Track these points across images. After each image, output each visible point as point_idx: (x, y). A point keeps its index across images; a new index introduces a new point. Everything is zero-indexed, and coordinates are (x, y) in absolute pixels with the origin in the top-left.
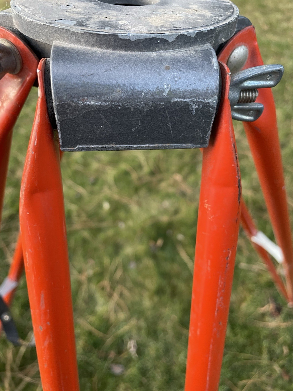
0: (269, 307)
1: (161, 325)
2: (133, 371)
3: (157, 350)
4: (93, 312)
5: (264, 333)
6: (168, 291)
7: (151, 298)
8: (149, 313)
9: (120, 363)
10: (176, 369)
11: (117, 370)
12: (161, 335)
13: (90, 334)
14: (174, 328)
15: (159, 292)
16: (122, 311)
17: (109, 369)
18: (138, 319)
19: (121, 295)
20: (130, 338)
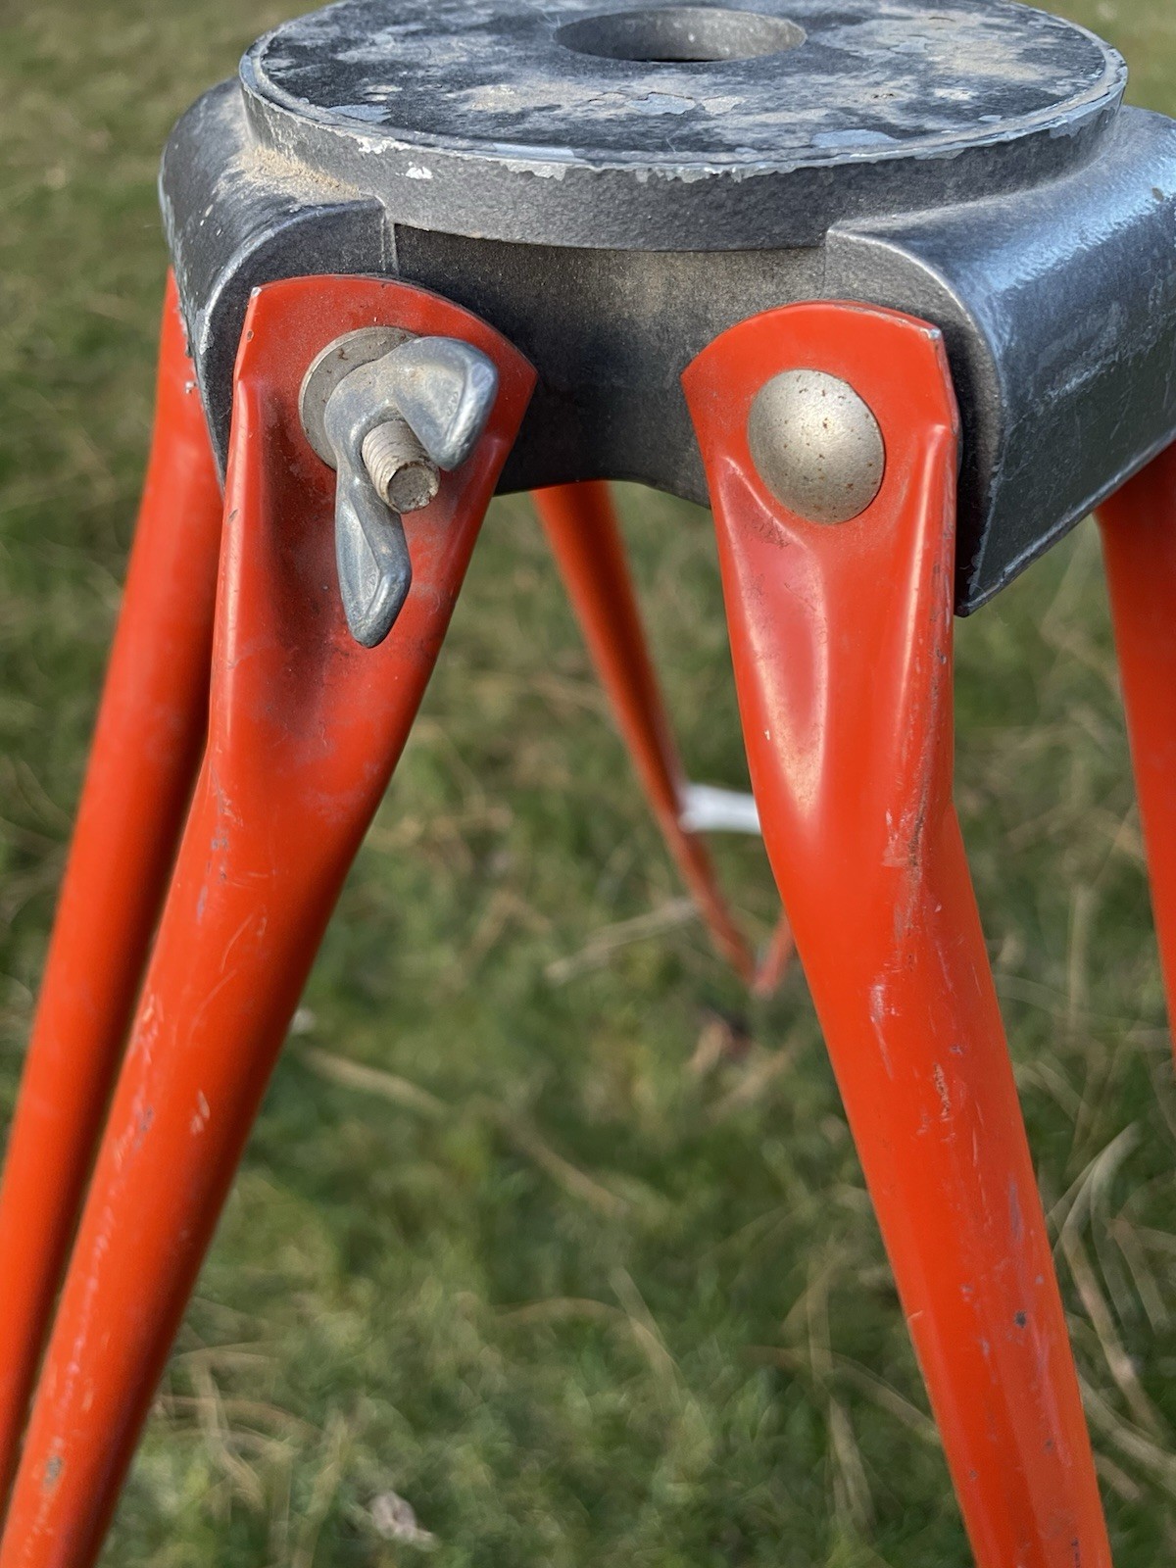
0: (712, 1042)
1: (442, 1361)
3: (489, 1455)
5: (749, 1124)
6: (385, 1228)
7: (344, 1301)
8: (375, 1359)
10: (587, 1456)
12: (465, 1393)
14: (488, 1336)
15: (357, 1256)
18: (349, 1410)
19: (224, 1381)
20: (366, 1499)
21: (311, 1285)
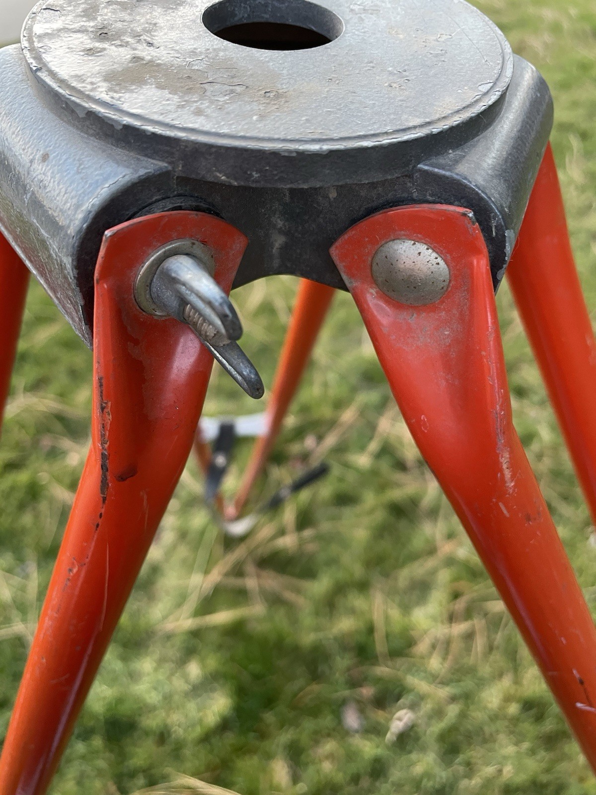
2: (368, 748)
4: (406, 609)
7: (507, 698)
8: (478, 715)
9: (366, 718)
11: (352, 719)
13: (371, 630)
16: (444, 659)
17: (344, 702)
19: (469, 637)
21: (517, 682)
